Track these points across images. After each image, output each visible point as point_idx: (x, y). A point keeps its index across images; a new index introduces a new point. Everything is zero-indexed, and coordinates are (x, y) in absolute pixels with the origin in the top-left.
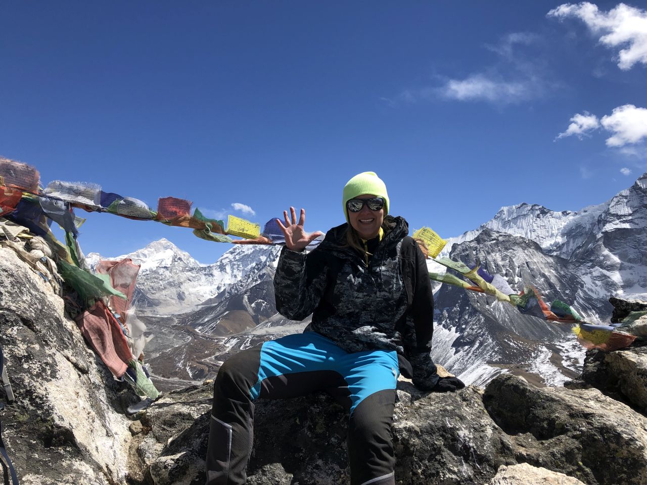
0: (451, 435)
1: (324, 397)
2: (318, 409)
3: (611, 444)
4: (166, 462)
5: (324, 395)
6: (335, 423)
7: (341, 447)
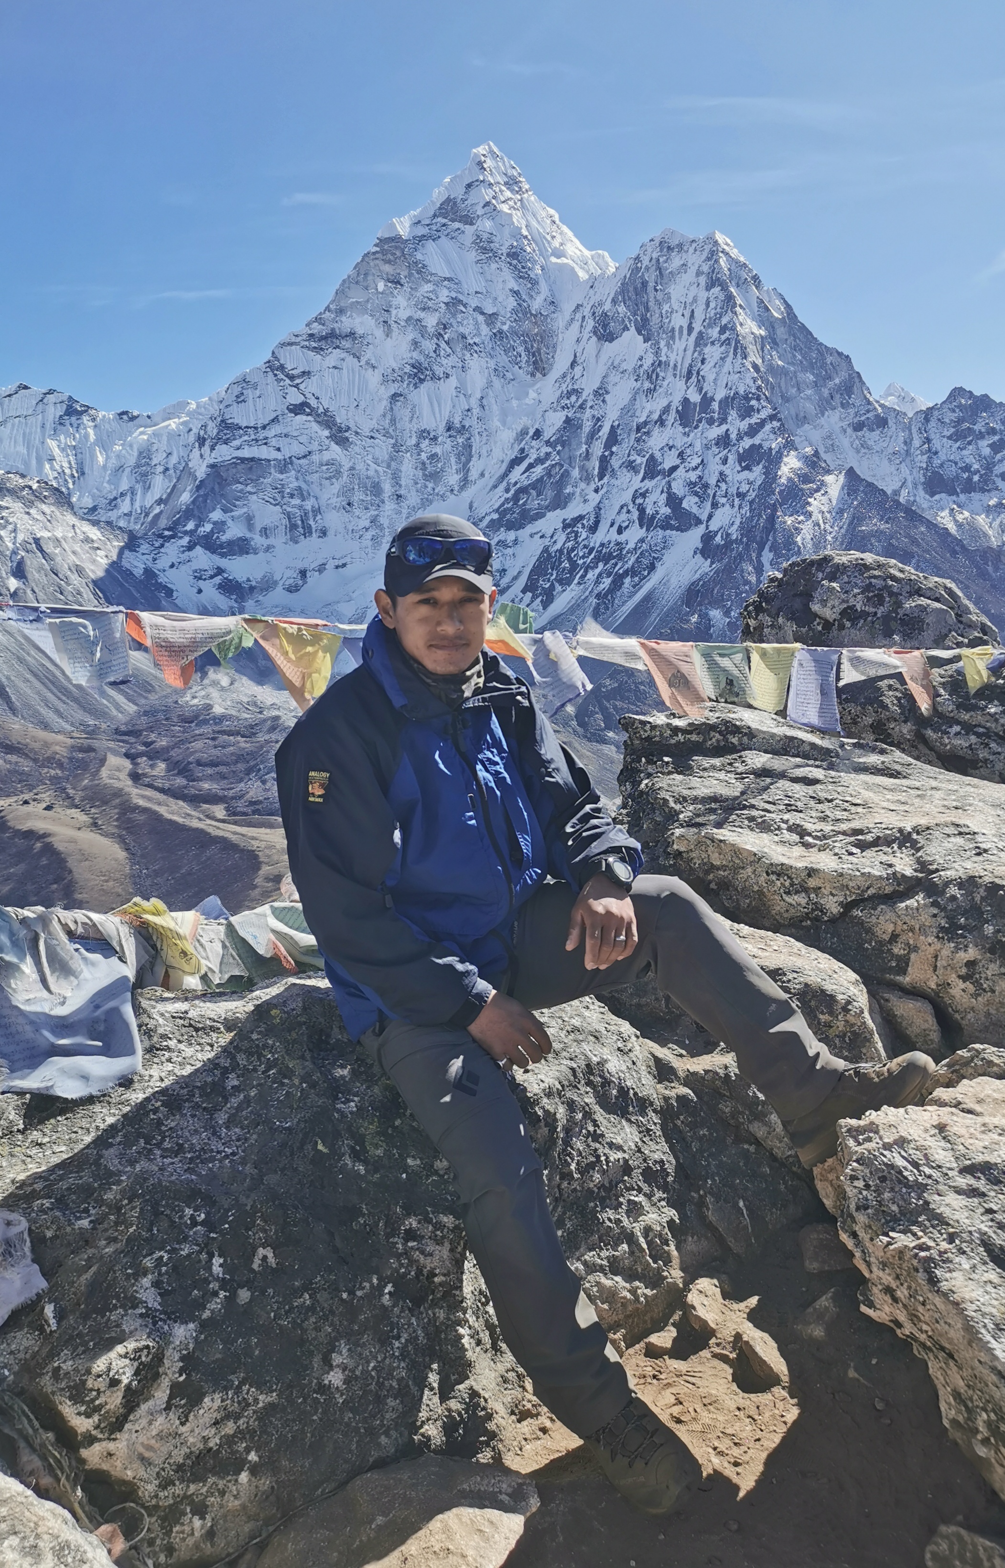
0: (600, 1076)
1: (345, 1072)
2: (352, 1104)
3: (821, 1017)
4: (109, 1369)
5: (343, 1067)
6: (398, 1122)
7: (436, 1173)
